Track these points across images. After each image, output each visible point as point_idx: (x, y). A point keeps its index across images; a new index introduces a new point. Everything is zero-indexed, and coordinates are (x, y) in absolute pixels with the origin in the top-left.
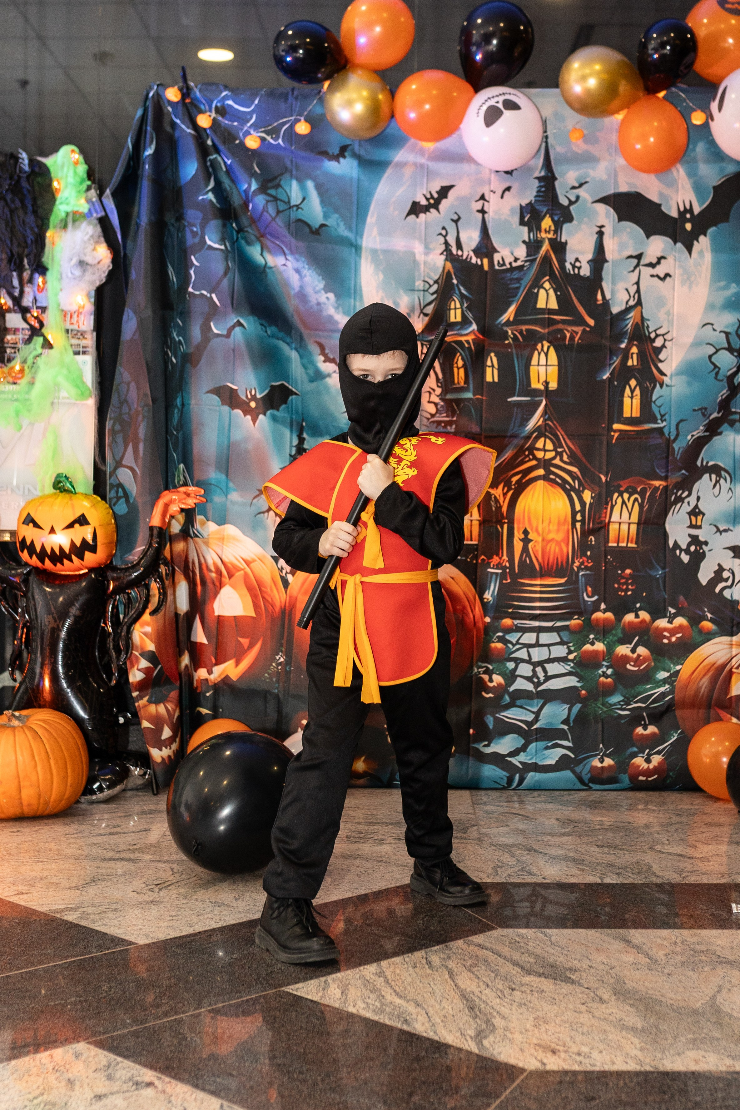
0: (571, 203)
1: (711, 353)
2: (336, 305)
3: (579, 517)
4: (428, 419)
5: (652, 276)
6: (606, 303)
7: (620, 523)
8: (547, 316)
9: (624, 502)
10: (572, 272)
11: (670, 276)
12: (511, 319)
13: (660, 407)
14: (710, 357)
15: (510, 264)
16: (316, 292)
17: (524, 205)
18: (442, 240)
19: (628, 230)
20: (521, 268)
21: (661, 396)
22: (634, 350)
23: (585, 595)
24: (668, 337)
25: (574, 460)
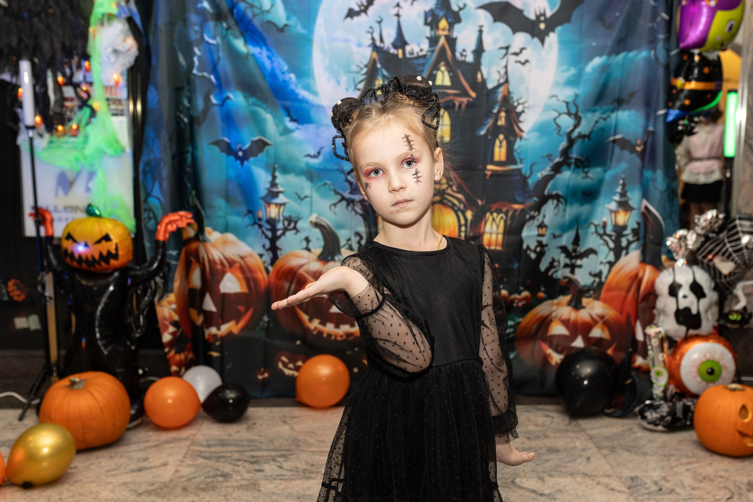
0: (460, 9)
1: (555, 116)
2: (296, 83)
3: (463, 229)
5: (517, 62)
6: (484, 82)
7: (491, 234)
8: (442, 91)
9: (494, 220)
10: (460, 59)
11: (529, 62)
13: (519, 154)
14: (555, 119)
15: (417, 53)
16: (283, 73)
17: (427, 10)
18: (369, 36)
19: (500, 28)
20: (424, 56)
21: (520, 147)
22: (503, 114)
24: (526, 105)
25: (460, 190)
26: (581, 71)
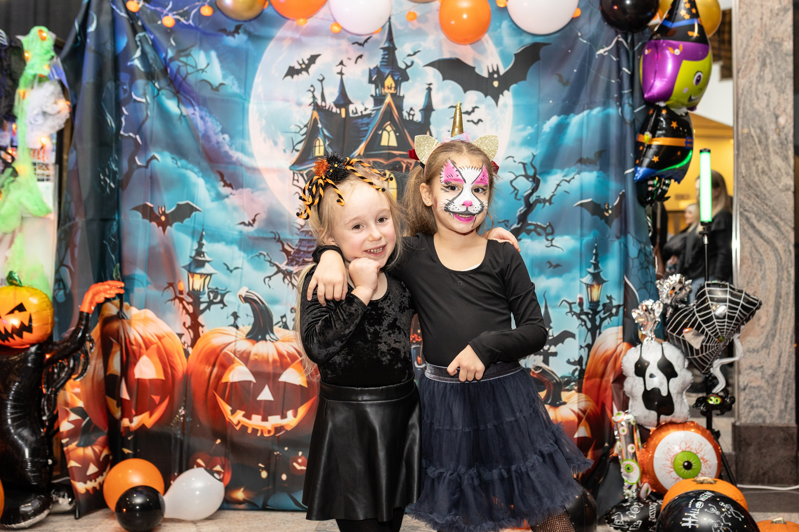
0: (408, 66)
1: (512, 179)
2: (230, 144)
4: (299, 229)
5: (468, 121)
8: (387, 151)
10: (408, 119)
11: (482, 121)
12: (362, 154)
14: (511, 182)
15: (361, 112)
16: (216, 134)
17: (372, 68)
18: (310, 95)
19: (450, 87)
20: (369, 115)
23: (416, 363)
26: (538, 130)
